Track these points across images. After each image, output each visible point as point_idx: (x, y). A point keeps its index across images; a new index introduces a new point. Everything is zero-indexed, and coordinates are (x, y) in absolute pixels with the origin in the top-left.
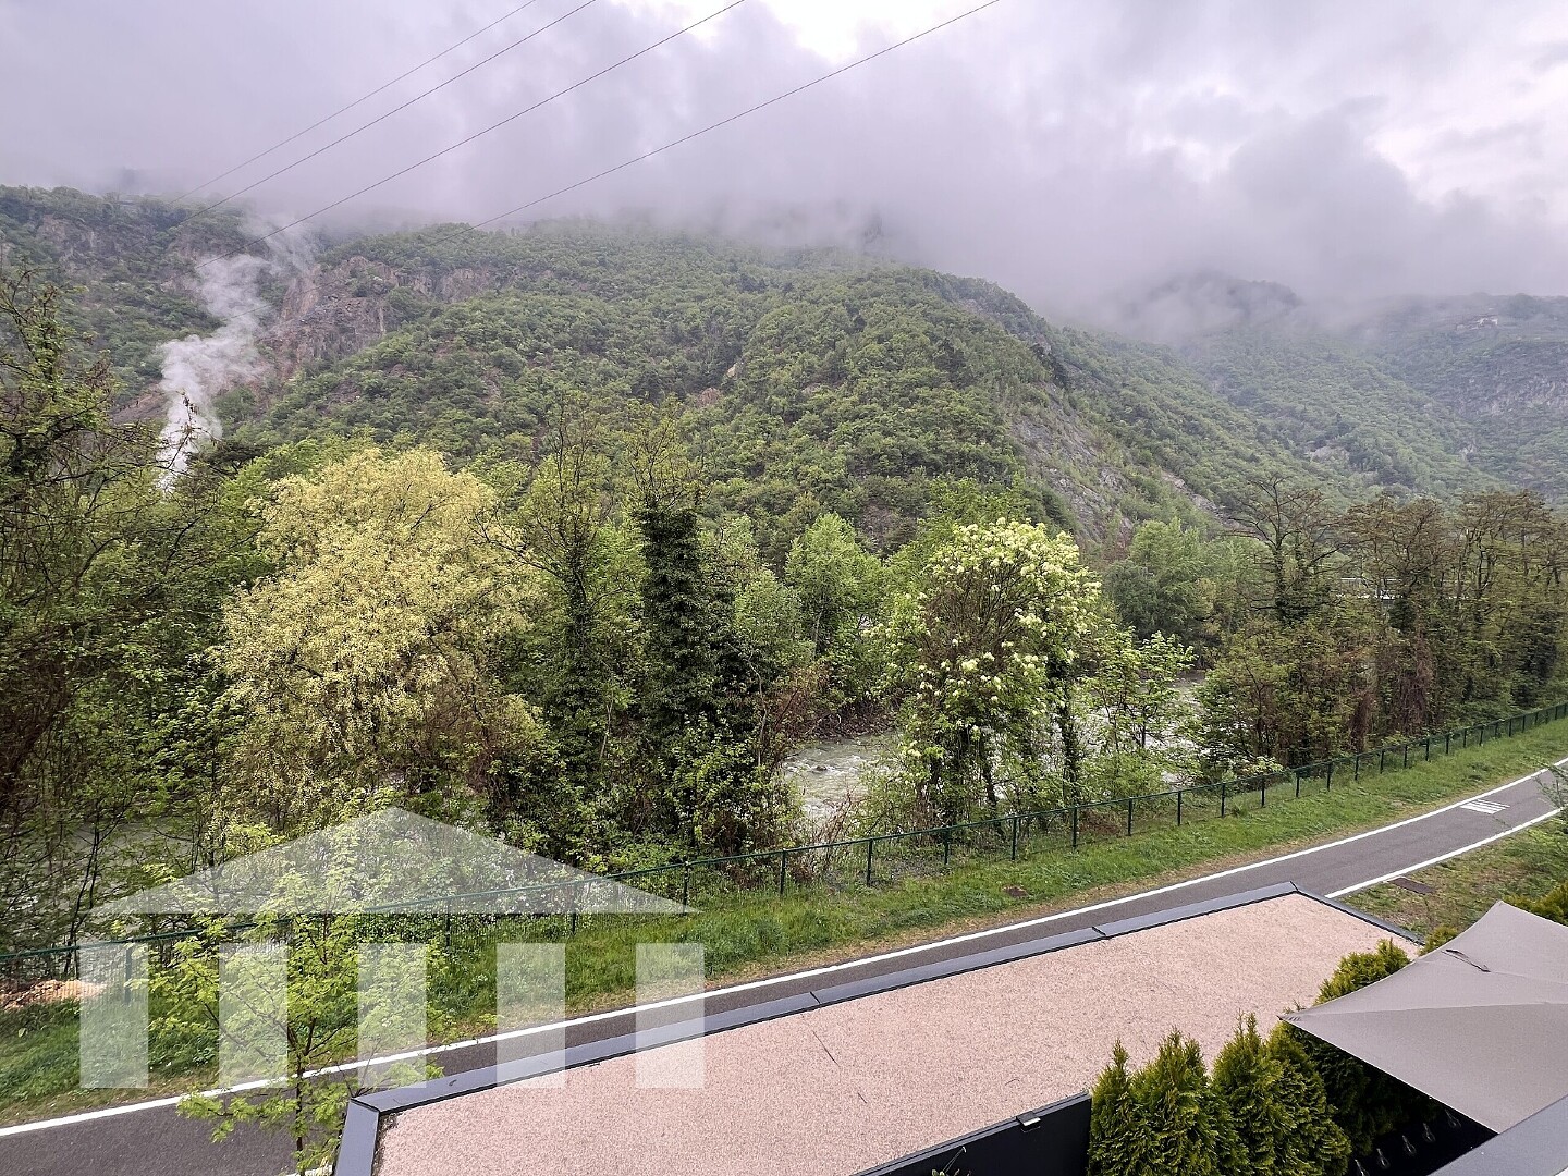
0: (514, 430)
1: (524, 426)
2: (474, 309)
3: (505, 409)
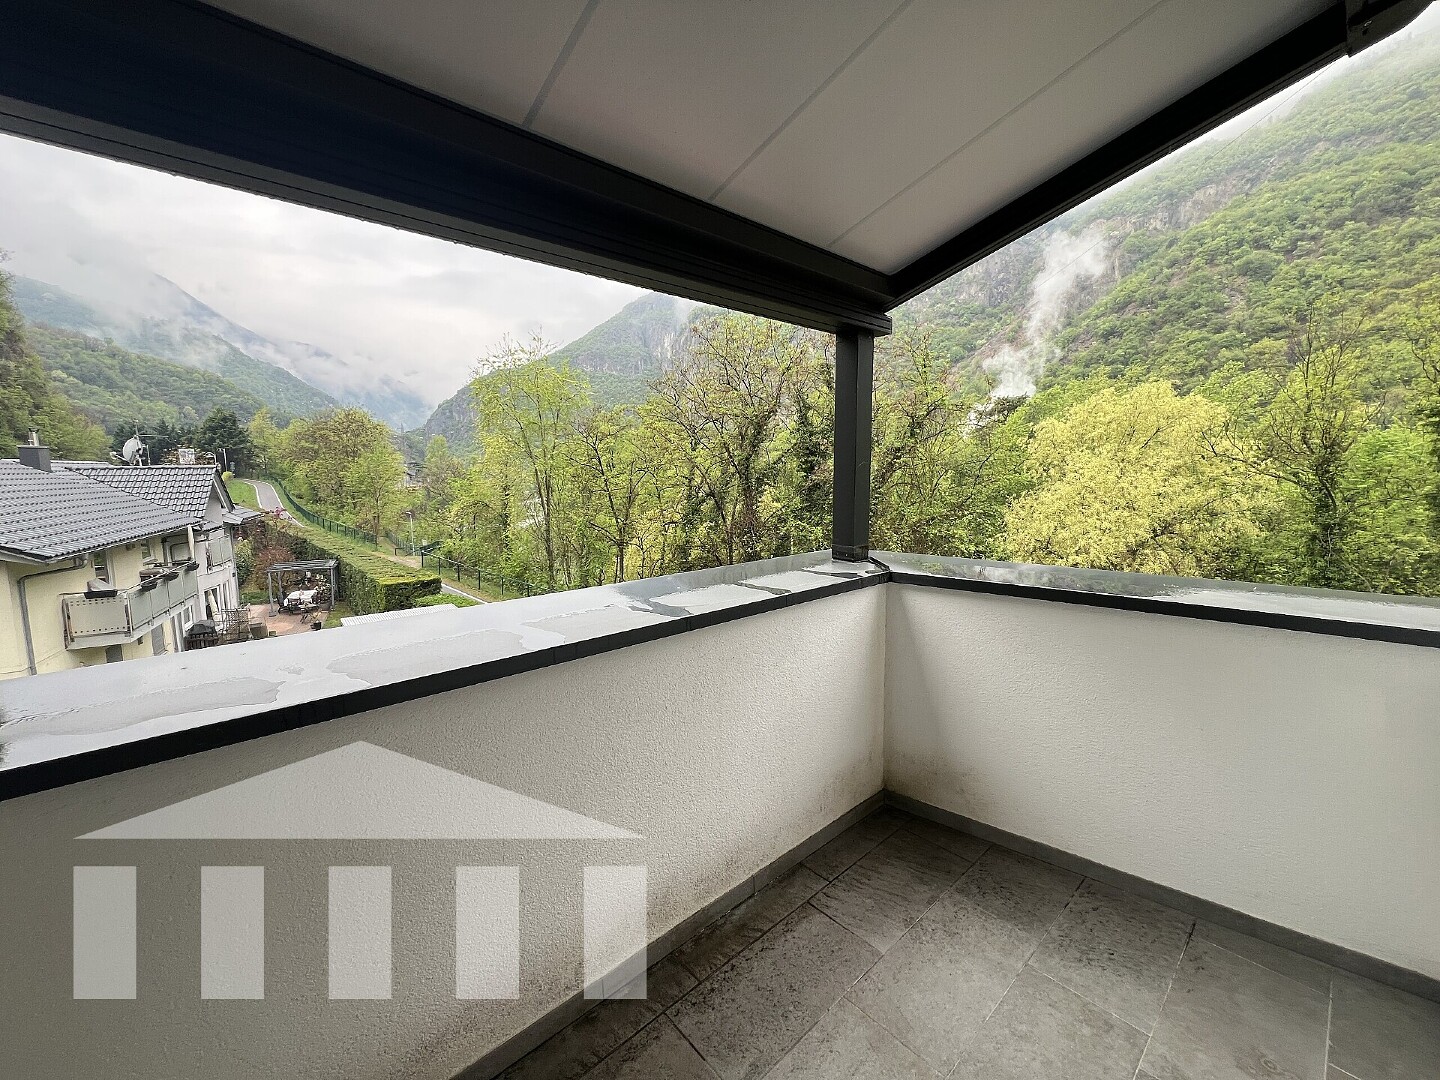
0: (1262, 337)
1: (1274, 330)
2: (1216, 225)
3: (1251, 316)
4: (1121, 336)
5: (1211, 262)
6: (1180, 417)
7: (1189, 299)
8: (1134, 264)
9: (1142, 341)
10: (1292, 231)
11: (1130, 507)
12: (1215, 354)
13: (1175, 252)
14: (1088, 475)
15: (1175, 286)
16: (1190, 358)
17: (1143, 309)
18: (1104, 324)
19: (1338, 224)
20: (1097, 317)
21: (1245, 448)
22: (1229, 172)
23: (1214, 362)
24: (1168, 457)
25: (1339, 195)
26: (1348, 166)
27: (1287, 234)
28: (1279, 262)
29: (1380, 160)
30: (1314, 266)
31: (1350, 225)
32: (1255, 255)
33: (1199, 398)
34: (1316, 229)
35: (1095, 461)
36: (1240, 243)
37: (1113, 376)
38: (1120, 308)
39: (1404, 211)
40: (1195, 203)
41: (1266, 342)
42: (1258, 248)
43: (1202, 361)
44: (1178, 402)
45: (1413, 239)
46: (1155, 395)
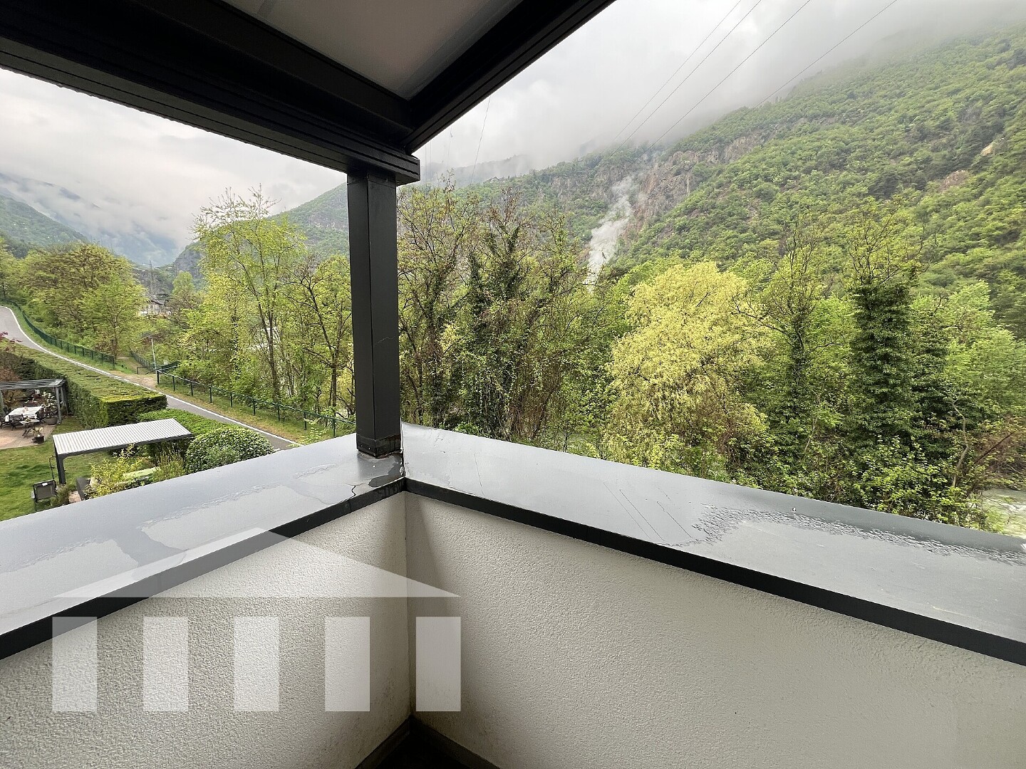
0: (766, 238)
1: (773, 234)
2: (744, 163)
3: (761, 225)
4: (688, 230)
5: (741, 187)
6: (721, 286)
7: (727, 210)
8: (698, 183)
9: (700, 235)
10: (784, 173)
11: (689, 345)
12: (741, 247)
13: (721, 178)
14: (664, 323)
15: (720, 201)
16: (727, 248)
17: (702, 214)
18: (680, 221)
19: (808, 171)
20: (675, 217)
21: (755, 308)
22: (753, 130)
23: (740, 251)
24: (712, 312)
25: (810, 152)
26: (815, 135)
27: (782, 174)
28: (777, 191)
29: (831, 134)
30: (795, 196)
31: (814, 172)
32: (764, 185)
33: (732, 274)
34: (797, 173)
35: (669, 313)
36: (757, 177)
37: (683, 257)
38: (689, 211)
39: (841, 167)
40: (735, 148)
41: (768, 241)
42: (766, 181)
43: (733, 250)
44: (719, 276)
45: (846, 184)
46: (706, 270)
